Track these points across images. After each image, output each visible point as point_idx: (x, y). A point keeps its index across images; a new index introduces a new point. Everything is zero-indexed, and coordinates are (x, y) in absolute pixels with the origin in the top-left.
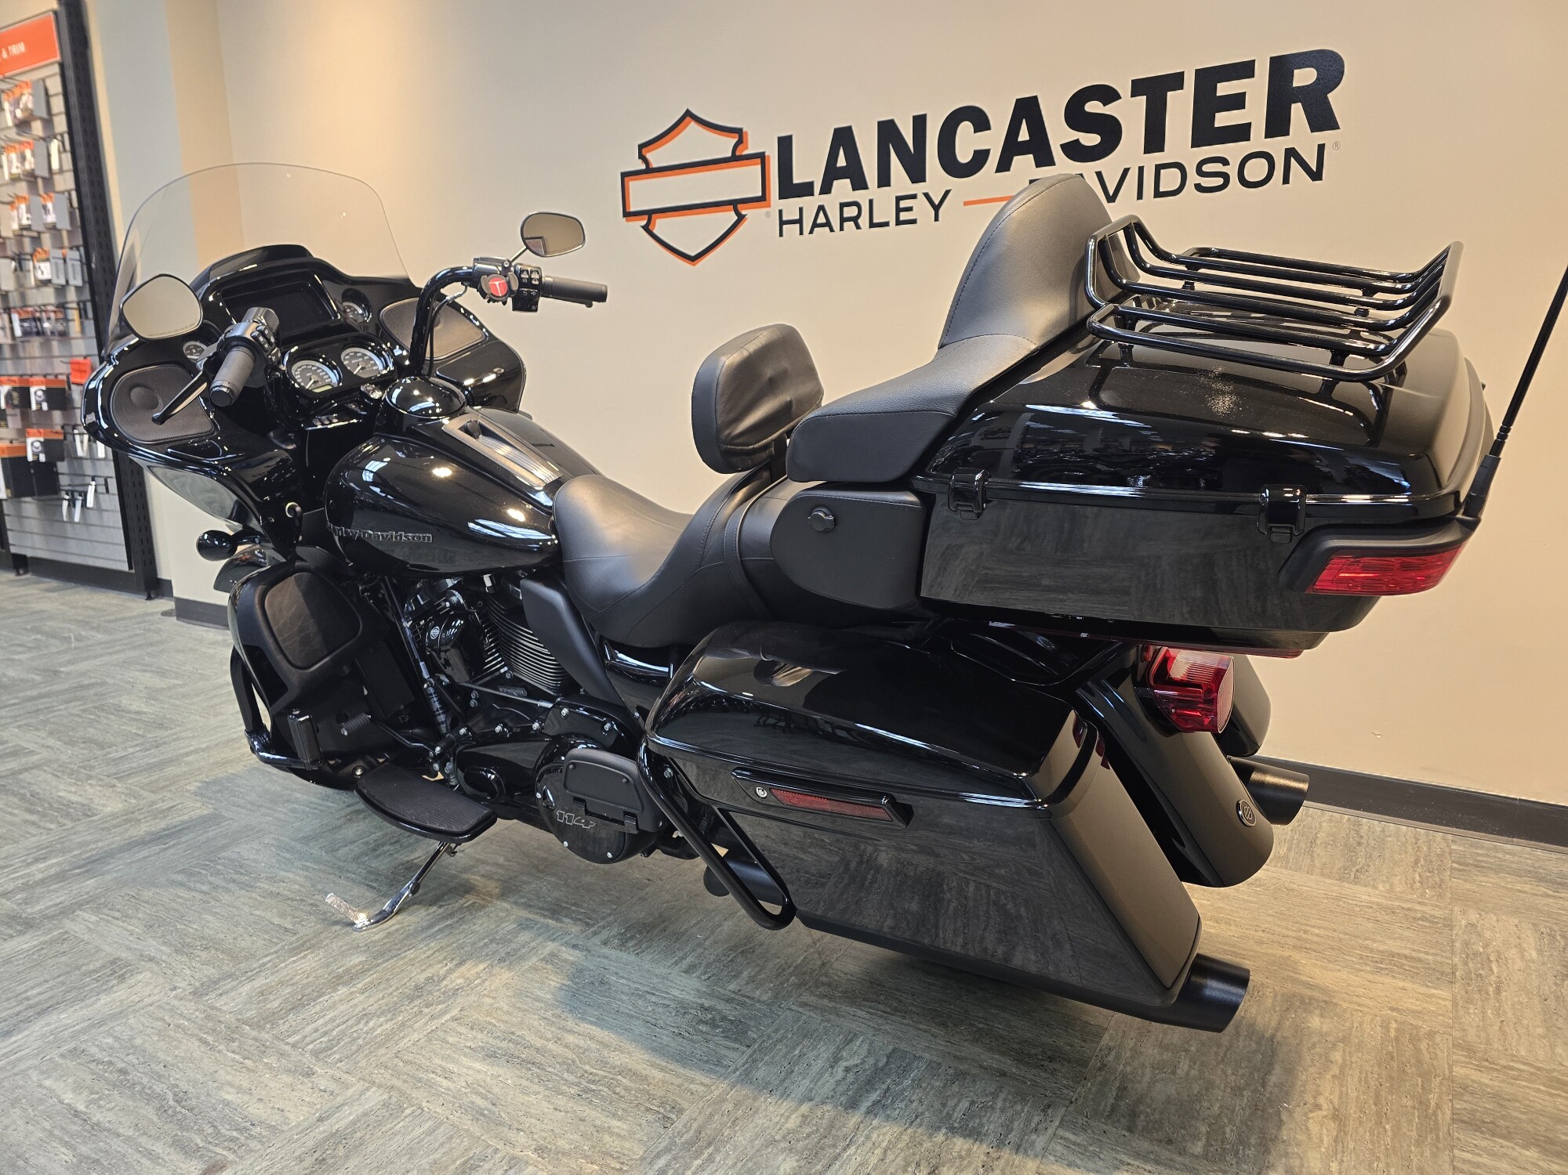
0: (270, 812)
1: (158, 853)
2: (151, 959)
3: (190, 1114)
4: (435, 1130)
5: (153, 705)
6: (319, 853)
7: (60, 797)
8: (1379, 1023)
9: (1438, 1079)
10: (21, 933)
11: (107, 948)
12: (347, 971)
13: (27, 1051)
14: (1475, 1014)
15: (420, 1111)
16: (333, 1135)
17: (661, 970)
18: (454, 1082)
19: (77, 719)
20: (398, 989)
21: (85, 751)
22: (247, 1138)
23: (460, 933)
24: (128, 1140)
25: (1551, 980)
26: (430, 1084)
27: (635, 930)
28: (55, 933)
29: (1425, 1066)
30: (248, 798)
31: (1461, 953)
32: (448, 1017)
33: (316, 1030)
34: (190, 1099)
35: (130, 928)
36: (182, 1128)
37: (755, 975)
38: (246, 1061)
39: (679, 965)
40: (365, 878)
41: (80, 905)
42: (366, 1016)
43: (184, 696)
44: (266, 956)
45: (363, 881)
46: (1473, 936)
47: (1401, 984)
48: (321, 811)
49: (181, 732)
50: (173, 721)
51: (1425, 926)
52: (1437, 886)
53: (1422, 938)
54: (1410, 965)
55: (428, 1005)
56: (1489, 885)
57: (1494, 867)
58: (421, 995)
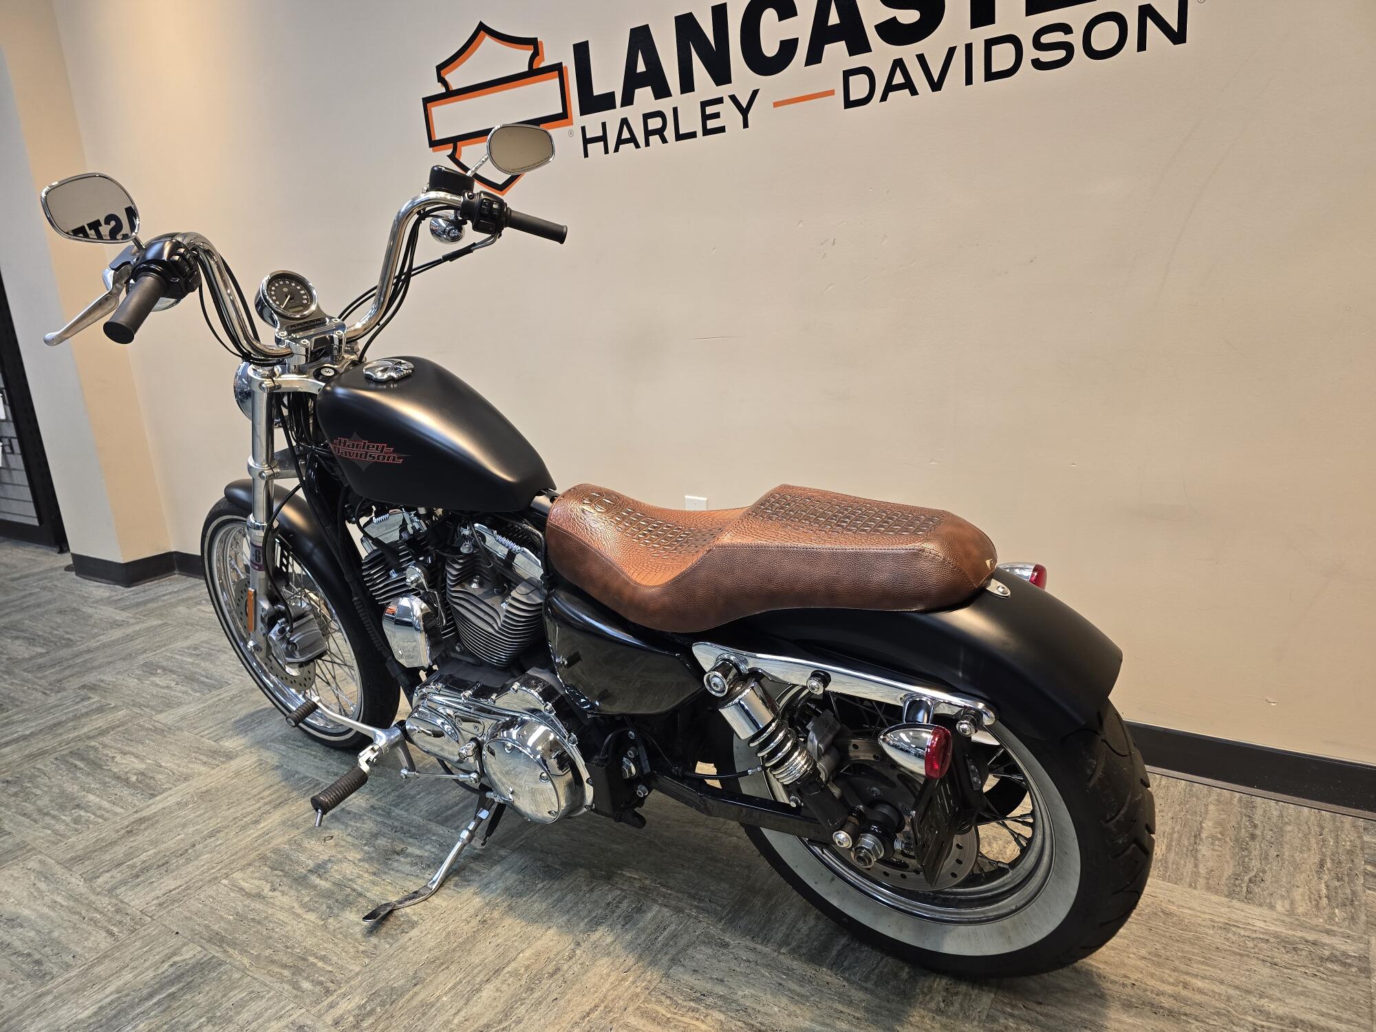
0: (53, 822)
5: (5, 680)
6: (78, 882)
23: (178, 1007)
27: (379, 1000)
30: (39, 802)
40: (109, 920)
43: (40, 667)
45: (106, 924)
48: (106, 820)
49: (14, 715)
50: (13, 699)
51: (1335, 971)
52: (1348, 903)
53: (1331, 992)
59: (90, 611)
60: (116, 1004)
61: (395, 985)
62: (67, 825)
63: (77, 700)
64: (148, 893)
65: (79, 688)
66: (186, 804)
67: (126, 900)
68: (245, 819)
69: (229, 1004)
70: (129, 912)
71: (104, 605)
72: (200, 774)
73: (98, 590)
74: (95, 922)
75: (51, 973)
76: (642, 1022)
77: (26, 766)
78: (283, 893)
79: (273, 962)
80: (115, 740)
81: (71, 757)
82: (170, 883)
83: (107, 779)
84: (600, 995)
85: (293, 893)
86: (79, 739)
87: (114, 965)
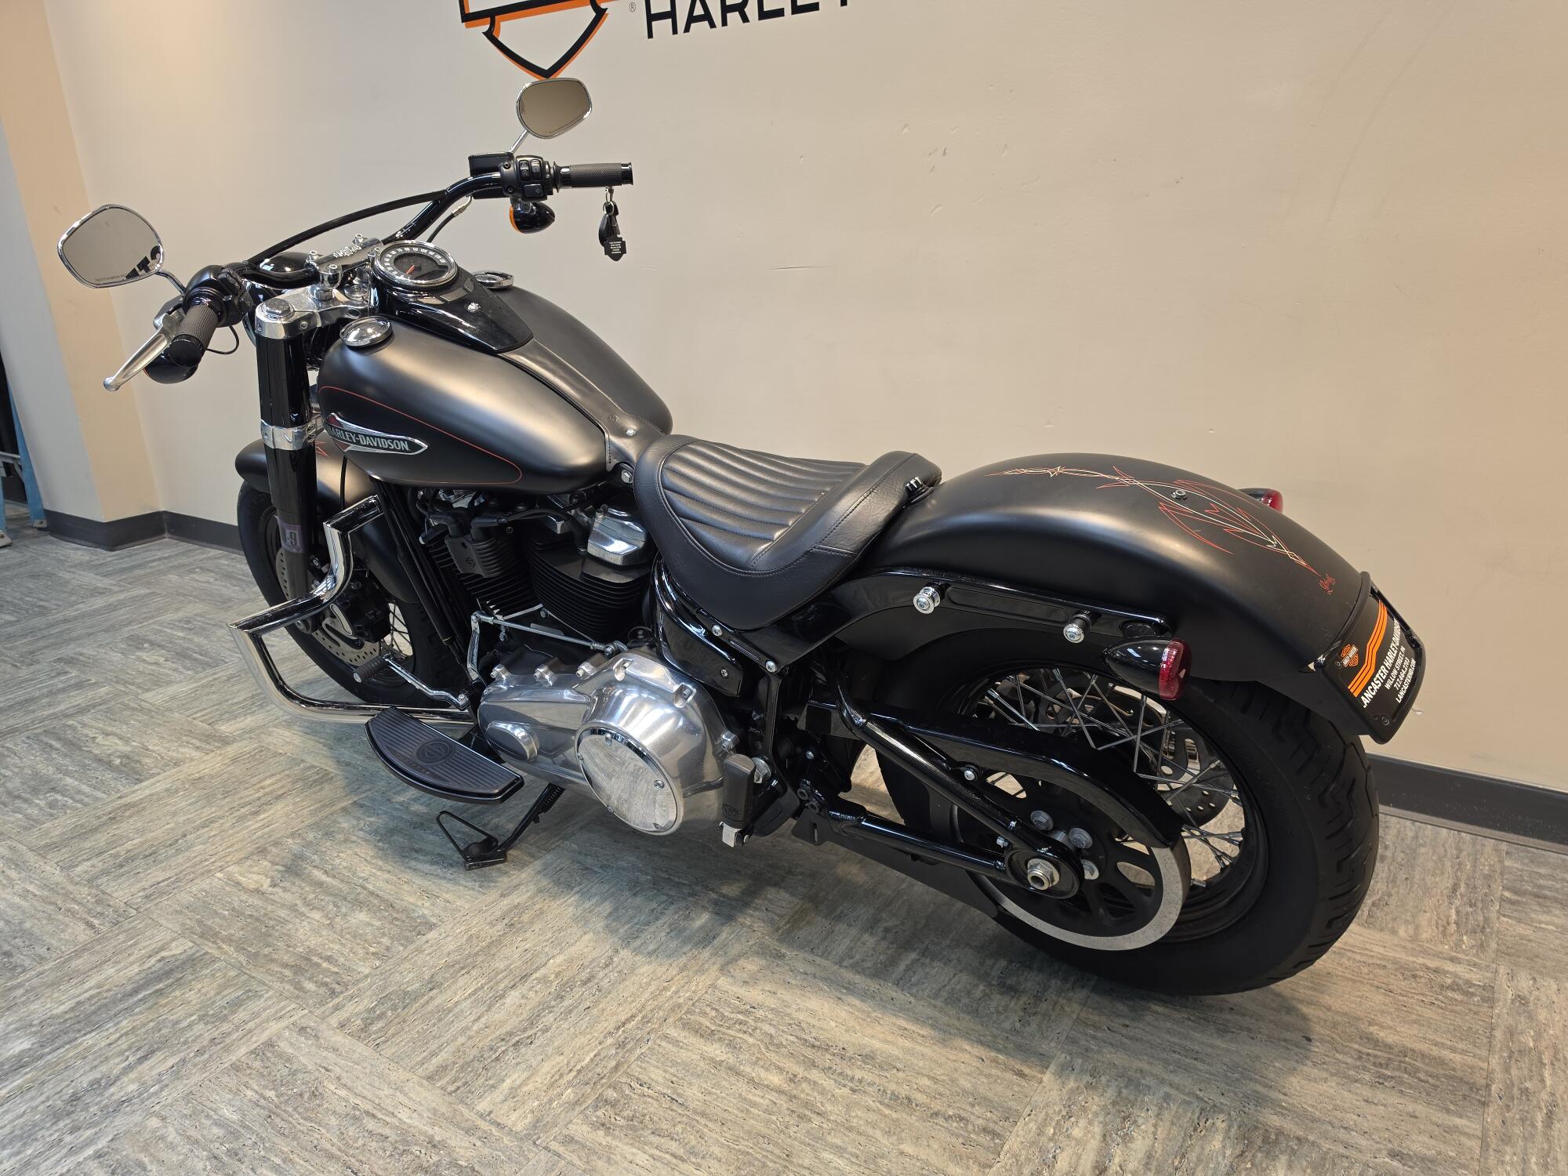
0: (25, 806)
6: (54, 871)
17: (398, 1075)
20: (48, 1099)
23: (165, 1006)
27: (390, 1004)
30: (9, 785)
31: (1501, 1049)
32: (90, 1151)
37: (520, 1086)
39: (426, 1066)
40: (89, 912)
43: (10, 637)
45: (85, 916)
46: (1522, 1019)
47: (1411, 1107)
48: (85, 805)
51: (1456, 1000)
52: (1478, 930)
53: (1448, 1021)
54: (1426, 1072)
55: (74, 1129)
56: (1550, 927)
57: (1560, 897)
58: (73, 1112)
59: (67, 576)
60: (96, 1000)
61: (409, 989)
62: (41, 809)
63: (53, 674)
64: (132, 885)
65: (55, 662)
66: (177, 791)
67: (108, 891)
68: (243, 810)
69: (224, 1003)
70: (111, 903)
71: (84, 570)
72: (192, 760)
73: (76, 553)
74: (73, 913)
75: (22, 966)
76: (683, 1034)
78: (285, 890)
79: (272, 961)
80: (97, 720)
81: (46, 736)
82: (157, 874)
83: (87, 762)
84: (637, 1004)
85: (295, 889)
86: (55, 716)
87: (94, 959)
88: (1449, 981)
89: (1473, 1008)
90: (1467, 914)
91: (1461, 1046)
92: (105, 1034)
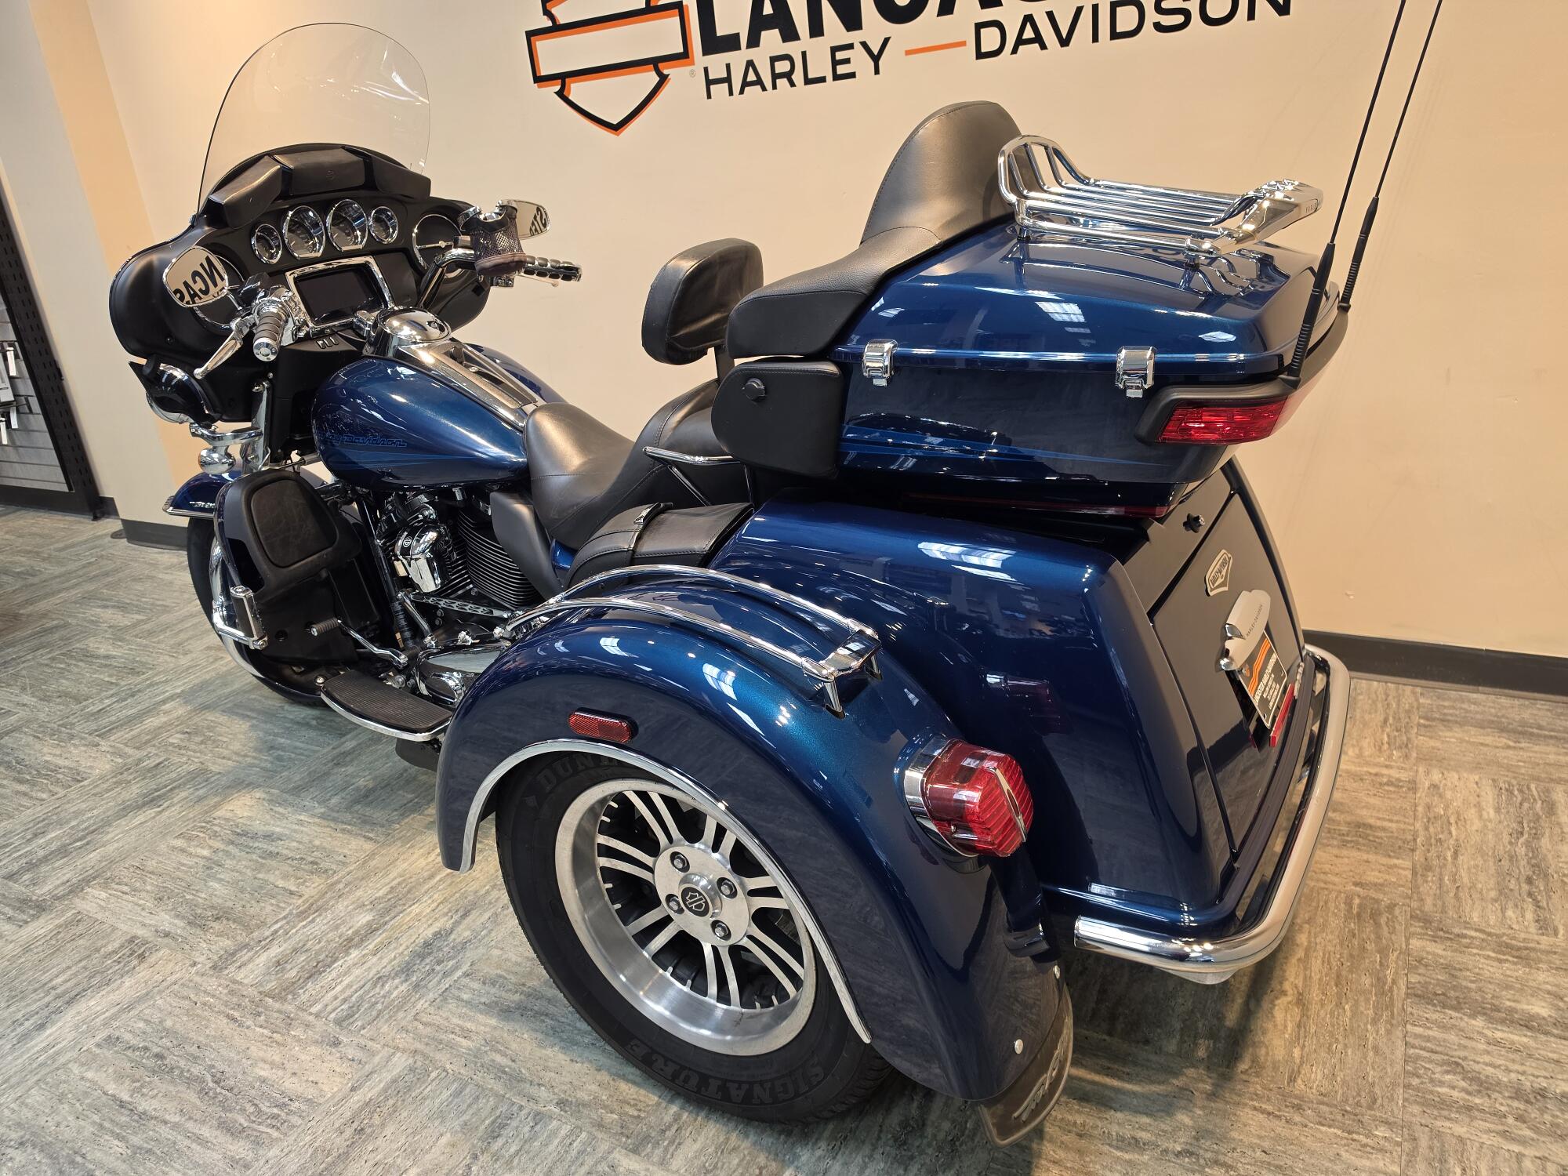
1: (154, 817)
2: (167, 935)
3: (229, 1094)
4: (461, 1092)
5: (120, 646)
6: (312, 804)
7: (46, 761)
8: (1342, 901)
9: (1396, 954)
10: (35, 917)
11: (123, 927)
12: (356, 933)
13: (64, 1043)
14: (1432, 881)
15: (444, 1074)
16: (367, 1104)
18: (473, 1041)
19: (46, 669)
20: (408, 947)
21: (62, 707)
22: (287, 1114)
23: (461, 882)
24: (175, 1126)
25: (1506, 838)
26: (451, 1046)
28: (69, 914)
29: (1384, 941)
30: (232, 747)
31: (1422, 818)
32: (459, 973)
33: (336, 998)
34: (228, 1079)
35: (141, 902)
36: (225, 1110)
38: (275, 1035)
40: (361, 829)
41: (87, 881)
42: (380, 980)
43: (150, 633)
44: (276, 922)
45: (360, 832)
46: (1435, 798)
47: (1365, 857)
48: (307, 756)
49: (153, 677)
50: (144, 664)
51: (1390, 791)
52: (1403, 746)
53: (1386, 804)
54: (1374, 836)
55: (439, 963)
56: (1453, 740)
57: (1459, 720)
58: (432, 953)
60: (403, 885)
62: (272, 763)
63: (211, 660)
67: (368, 814)
74: (350, 832)
75: (332, 869)
77: (196, 719)
82: (400, 800)
86: (236, 693)
88: (1385, 780)
89: (1403, 795)
90: (1395, 737)
91: (1395, 818)
92: (425, 904)
